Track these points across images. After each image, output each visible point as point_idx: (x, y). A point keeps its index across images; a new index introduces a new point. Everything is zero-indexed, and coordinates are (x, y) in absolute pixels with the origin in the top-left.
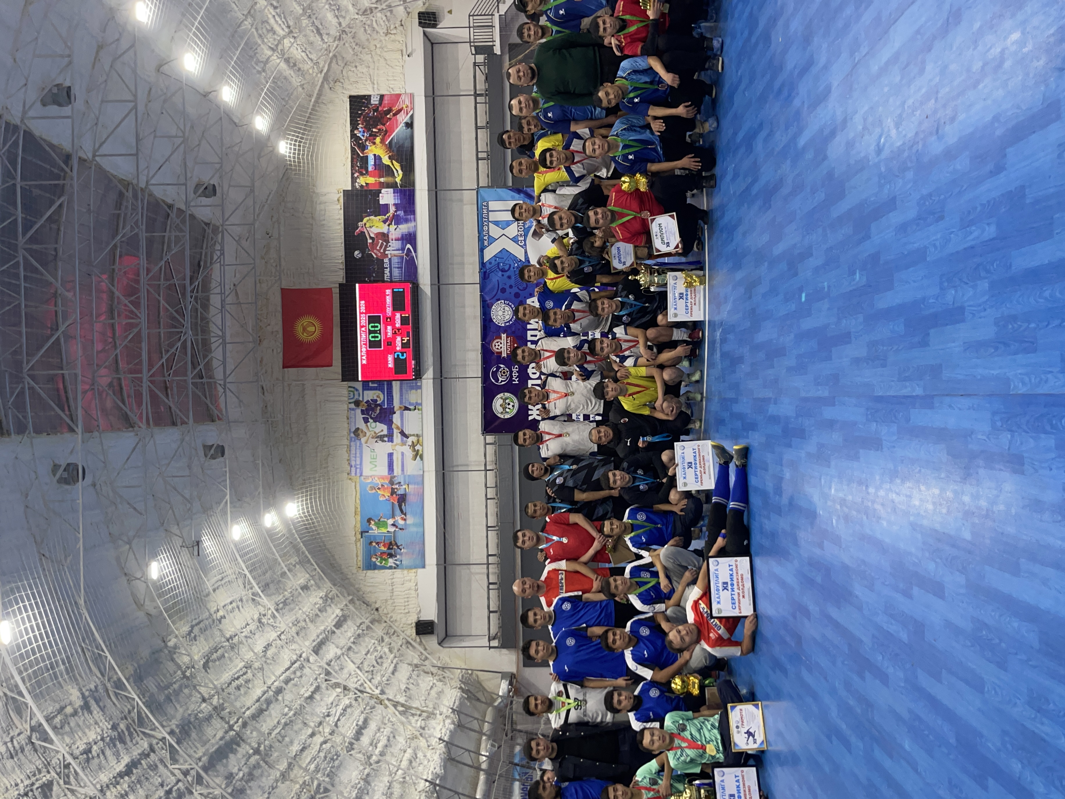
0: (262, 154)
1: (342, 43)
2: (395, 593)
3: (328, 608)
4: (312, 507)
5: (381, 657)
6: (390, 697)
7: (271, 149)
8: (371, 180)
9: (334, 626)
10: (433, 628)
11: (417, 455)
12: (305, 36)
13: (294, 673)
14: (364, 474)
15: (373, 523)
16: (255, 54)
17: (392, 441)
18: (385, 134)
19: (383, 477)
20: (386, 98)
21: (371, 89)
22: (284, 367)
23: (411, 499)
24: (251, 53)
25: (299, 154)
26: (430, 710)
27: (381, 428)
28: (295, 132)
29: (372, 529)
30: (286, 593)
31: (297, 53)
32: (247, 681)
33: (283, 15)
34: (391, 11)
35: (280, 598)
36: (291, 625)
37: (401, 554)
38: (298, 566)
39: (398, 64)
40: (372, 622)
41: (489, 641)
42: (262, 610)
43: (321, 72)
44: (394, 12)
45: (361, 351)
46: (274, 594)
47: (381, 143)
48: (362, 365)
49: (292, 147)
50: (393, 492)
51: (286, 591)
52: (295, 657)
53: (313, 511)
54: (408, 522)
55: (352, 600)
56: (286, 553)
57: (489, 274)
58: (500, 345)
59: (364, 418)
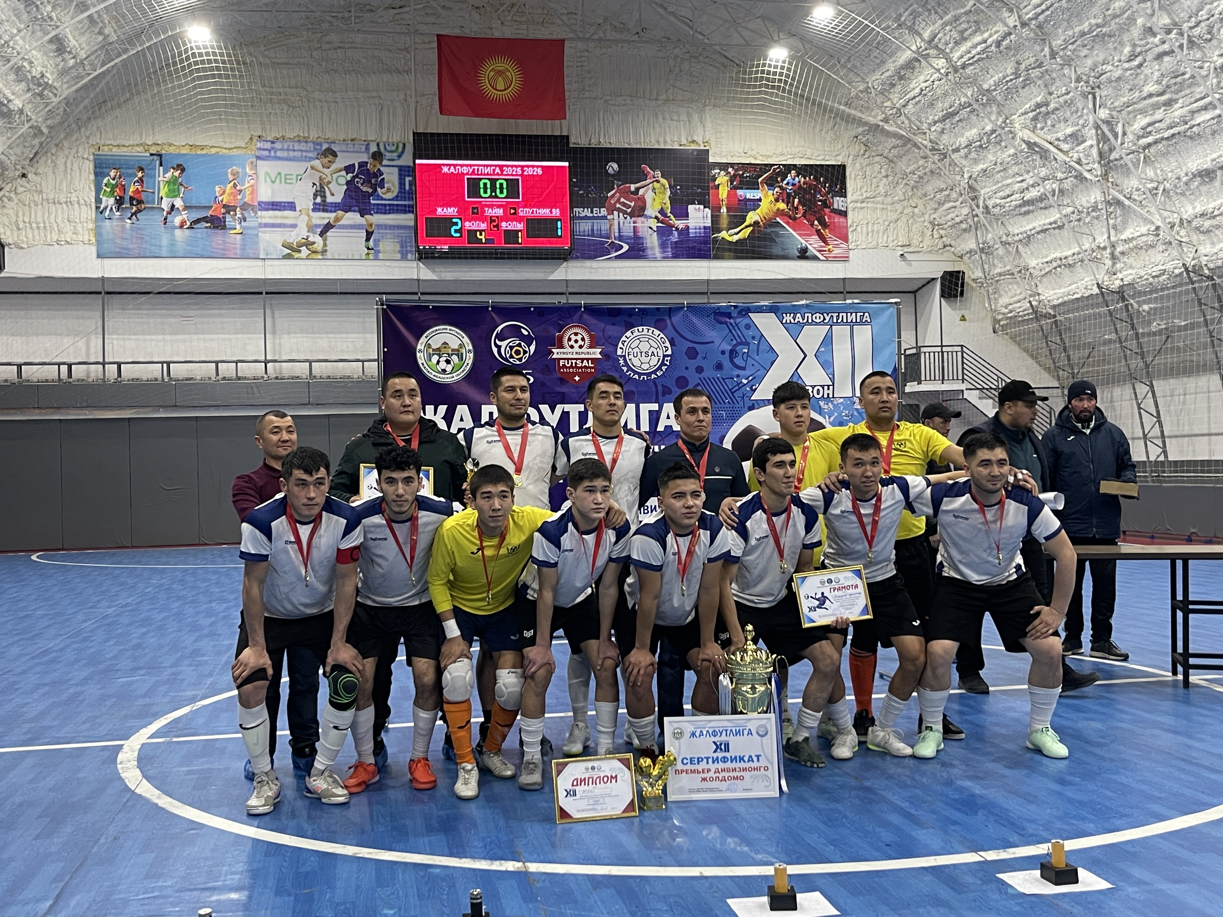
0: (768, 25)
1: (929, 153)
2: (53, 208)
3: (23, 85)
4: (204, 70)
7: (776, 38)
8: (723, 192)
11: (291, 251)
12: (945, 94)
14: (260, 162)
15: (177, 174)
16: (929, 10)
17: (314, 210)
18: (790, 217)
19: (254, 191)
20: (842, 220)
21: (855, 197)
22: (438, 36)
23: (217, 238)
24: (932, 3)
25: (768, 80)
27: (337, 193)
28: (801, 76)
29: (165, 173)
30: (49, 8)
31: (920, 81)
33: (985, 58)
34: (968, 230)
37: (121, 219)
38: (100, 38)
39: (891, 239)
43: (886, 120)
44: (966, 235)
45: (462, 166)
47: (778, 209)
48: (439, 167)
49: (778, 70)
50: (229, 209)
51: (54, 8)
54: (178, 232)
55: (41, 132)
56: (124, 16)
57: (726, 323)
58: (576, 346)
59: (354, 165)
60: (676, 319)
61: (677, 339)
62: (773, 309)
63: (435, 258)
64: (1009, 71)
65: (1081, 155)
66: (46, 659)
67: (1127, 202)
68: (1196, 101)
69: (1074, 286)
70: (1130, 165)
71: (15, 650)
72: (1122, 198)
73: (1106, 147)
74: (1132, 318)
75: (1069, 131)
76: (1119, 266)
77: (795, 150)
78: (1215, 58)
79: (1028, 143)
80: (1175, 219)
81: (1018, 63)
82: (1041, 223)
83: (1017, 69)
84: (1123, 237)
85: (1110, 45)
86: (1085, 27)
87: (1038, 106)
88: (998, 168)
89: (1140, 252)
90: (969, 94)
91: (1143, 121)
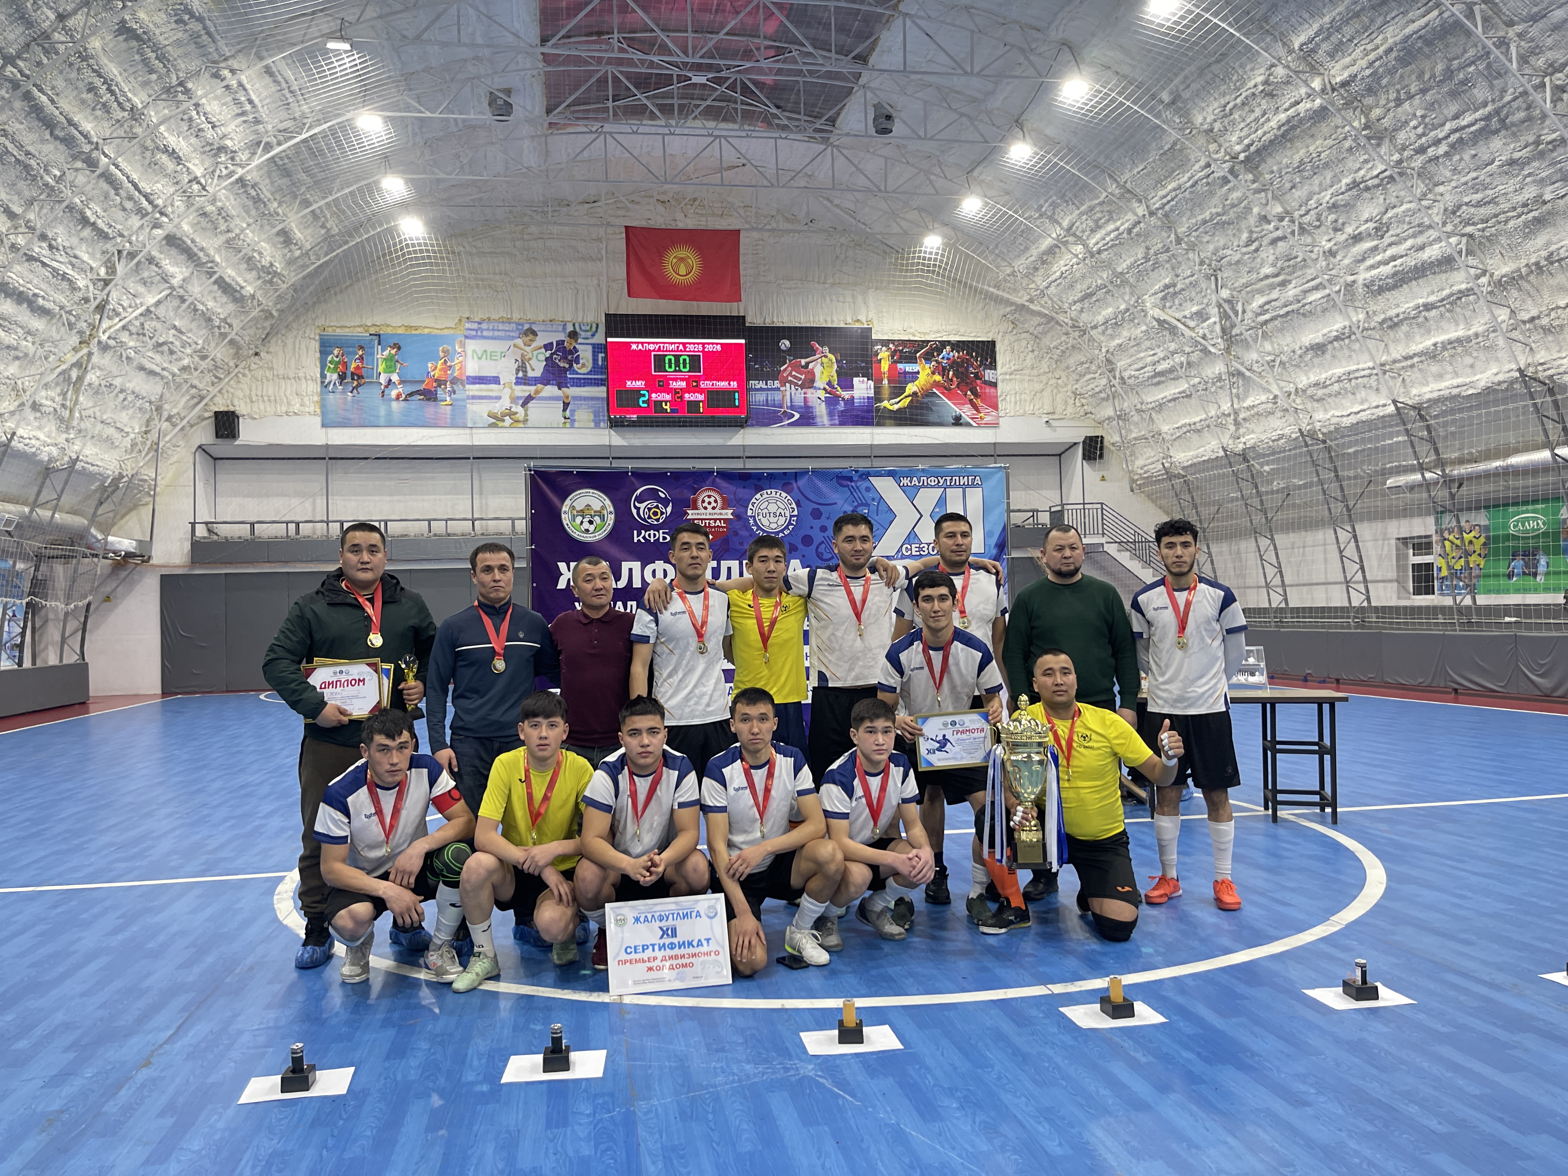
0: (924, 215)
1: (1070, 330)
2: (283, 383)
3: (254, 272)
4: (417, 258)
5: (172, 352)
6: (95, 359)
7: (931, 227)
8: (885, 366)
9: (221, 277)
10: (227, 437)
11: (496, 421)
12: (1084, 277)
13: (130, 198)
14: (467, 341)
15: (393, 352)
16: (1067, 202)
17: (517, 383)
18: (945, 388)
19: (462, 367)
20: (993, 390)
21: (1004, 370)
22: (626, 227)
23: (430, 409)
24: (1070, 195)
25: (923, 265)
26: (75, 423)
27: (537, 368)
28: (953, 262)
29: (383, 351)
30: (275, 205)
31: (1061, 265)
32: (105, 107)
33: (1118, 244)
34: (1107, 399)
35: (266, 194)
36: (219, 204)
37: (344, 392)
38: (323, 231)
39: (1037, 407)
40: (232, 342)
41: (207, 523)
42: (243, 157)
43: (1031, 301)
44: (1105, 403)
45: (649, 343)
46: (272, 183)
47: (934, 381)
48: (629, 344)
49: (933, 256)
50: (440, 382)
51: (280, 204)
52: (160, 202)
53: (411, 259)
54: (394, 404)
55: (271, 314)
56: (344, 212)
57: (848, 486)
58: (710, 507)
59: (552, 344)
60: (802, 482)
61: (803, 501)
62: (891, 474)
63: (623, 426)
64: (1140, 256)
65: (1206, 331)
66: (243, 792)
67: (1248, 373)
68: (1308, 282)
69: (1202, 449)
70: (1249, 339)
71: (218, 784)
72: (1244, 370)
73: (1228, 324)
74: (1254, 478)
75: (1195, 309)
76: (1242, 431)
77: (949, 328)
78: (1324, 243)
79: (1158, 321)
80: (1291, 388)
81: (1148, 248)
82: (1172, 392)
83: (1147, 254)
84: (1245, 405)
85: (1230, 232)
86: (1207, 215)
87: (1167, 287)
88: (1133, 343)
89: (1261, 418)
90: (1105, 276)
91: (1260, 300)
